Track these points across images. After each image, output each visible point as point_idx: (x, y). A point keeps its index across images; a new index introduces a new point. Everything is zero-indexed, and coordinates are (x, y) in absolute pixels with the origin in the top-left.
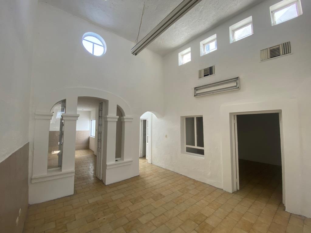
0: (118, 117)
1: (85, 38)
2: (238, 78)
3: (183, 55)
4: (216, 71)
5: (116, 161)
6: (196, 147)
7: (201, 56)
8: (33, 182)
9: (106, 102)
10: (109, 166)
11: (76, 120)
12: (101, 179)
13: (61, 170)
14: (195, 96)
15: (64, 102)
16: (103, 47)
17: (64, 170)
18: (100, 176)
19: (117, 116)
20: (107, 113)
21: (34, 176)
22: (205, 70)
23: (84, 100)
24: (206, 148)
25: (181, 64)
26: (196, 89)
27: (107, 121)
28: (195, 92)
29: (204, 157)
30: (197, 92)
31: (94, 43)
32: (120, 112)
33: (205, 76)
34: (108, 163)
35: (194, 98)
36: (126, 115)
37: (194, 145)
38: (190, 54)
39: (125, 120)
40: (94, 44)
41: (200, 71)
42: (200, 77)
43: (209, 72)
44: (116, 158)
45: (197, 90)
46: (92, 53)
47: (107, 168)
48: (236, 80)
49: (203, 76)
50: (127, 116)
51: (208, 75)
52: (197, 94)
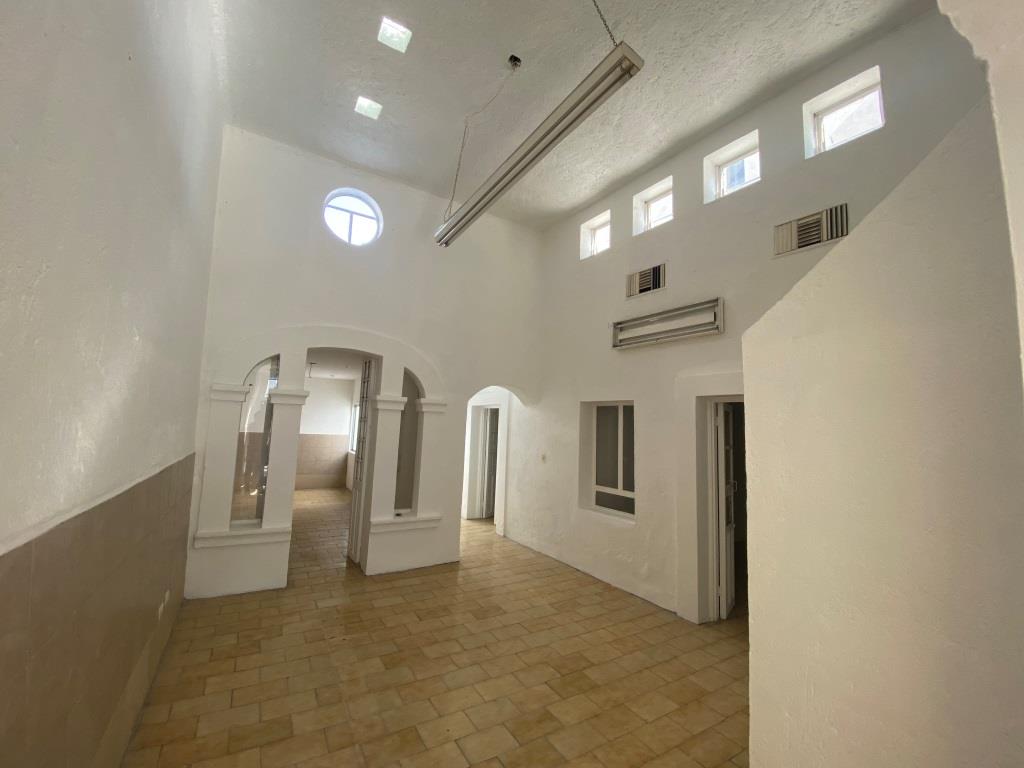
0: (405, 399)
1: (330, 204)
2: (717, 300)
3: (594, 230)
4: (669, 277)
5: (398, 515)
6: (620, 492)
7: (635, 234)
8: (198, 545)
9: (379, 359)
10: (377, 525)
11: (301, 405)
12: (357, 561)
13: (260, 525)
14: (615, 346)
15: (276, 359)
16: (375, 222)
17: (267, 526)
18: (356, 553)
19: (404, 395)
20: (378, 390)
22: (643, 275)
23: (320, 356)
24: (638, 495)
25: (588, 255)
26: (619, 326)
27: (378, 410)
28: (615, 336)
29: (632, 519)
30: (621, 336)
31: (352, 213)
32: (412, 387)
33: (641, 291)
34: (374, 519)
35: (615, 351)
36: (427, 396)
37: (615, 486)
38: (607, 229)
39: (424, 409)
40: (355, 216)
41: (630, 278)
42: (630, 295)
43: (653, 279)
44: (396, 508)
45: (621, 329)
46: (346, 239)
47: (372, 531)
48: (714, 306)
49: (638, 291)
50: (429, 398)
51: (649, 289)
52: (621, 341)
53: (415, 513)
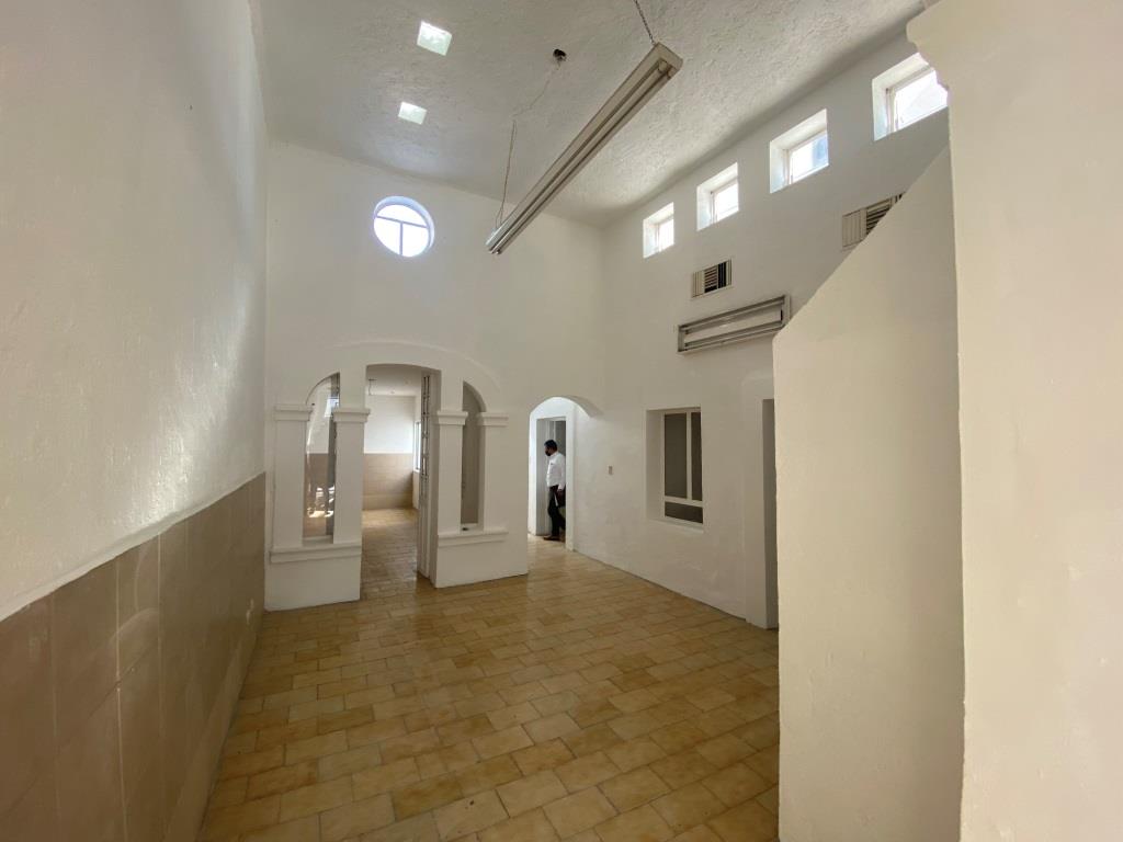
0: (466, 414)
1: (379, 214)
2: (783, 298)
3: (658, 225)
4: (736, 275)
5: (464, 529)
6: (689, 501)
7: (699, 228)
8: (274, 560)
9: (437, 373)
11: (363, 423)
12: (427, 576)
13: (331, 541)
14: (680, 350)
15: (336, 377)
16: (425, 231)
17: (337, 541)
18: (425, 566)
19: (464, 410)
20: (438, 406)
21: (276, 548)
22: (708, 273)
23: (379, 373)
24: (706, 504)
26: (685, 329)
27: (439, 425)
28: (680, 340)
30: (688, 339)
31: (402, 223)
32: (472, 401)
33: (707, 290)
34: (441, 534)
35: (681, 355)
36: (488, 409)
37: (685, 497)
38: (671, 225)
39: (485, 423)
40: (404, 225)
41: (695, 276)
42: (695, 296)
43: (719, 277)
44: (462, 522)
45: (687, 332)
46: (397, 251)
47: (440, 544)
48: (780, 305)
49: (703, 289)
50: (491, 410)
51: (714, 288)
52: (687, 345)
53: (481, 527)
